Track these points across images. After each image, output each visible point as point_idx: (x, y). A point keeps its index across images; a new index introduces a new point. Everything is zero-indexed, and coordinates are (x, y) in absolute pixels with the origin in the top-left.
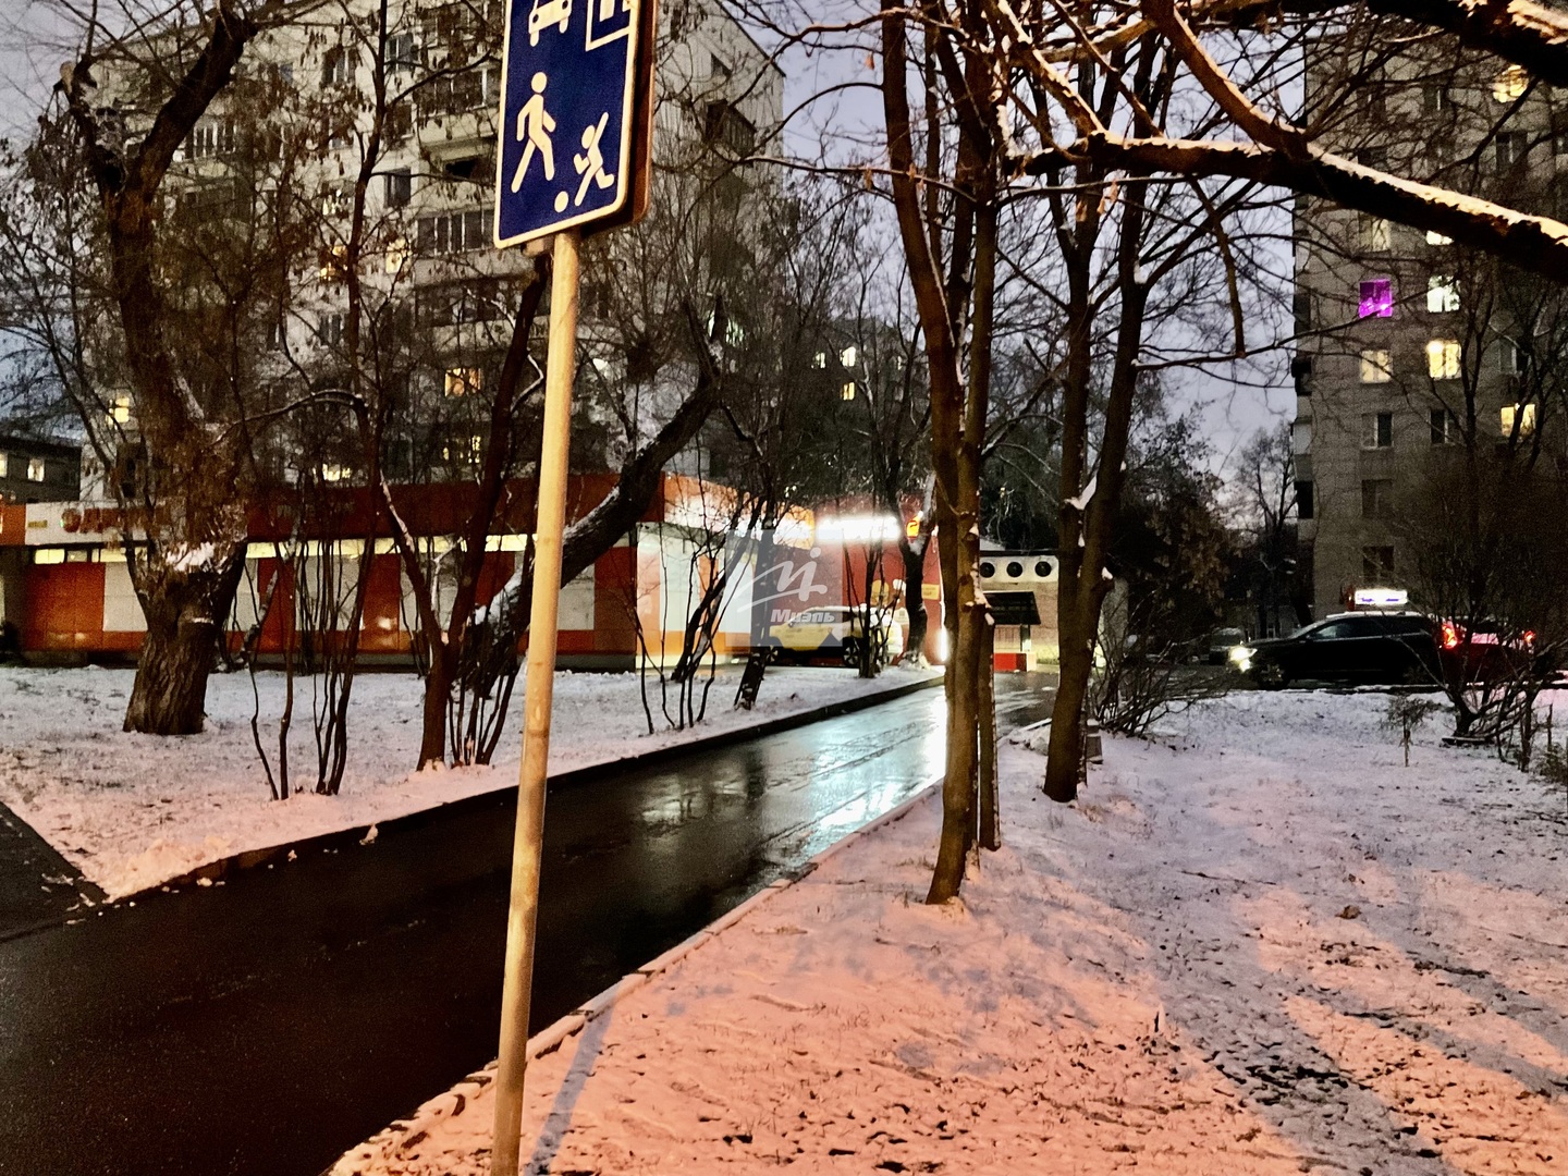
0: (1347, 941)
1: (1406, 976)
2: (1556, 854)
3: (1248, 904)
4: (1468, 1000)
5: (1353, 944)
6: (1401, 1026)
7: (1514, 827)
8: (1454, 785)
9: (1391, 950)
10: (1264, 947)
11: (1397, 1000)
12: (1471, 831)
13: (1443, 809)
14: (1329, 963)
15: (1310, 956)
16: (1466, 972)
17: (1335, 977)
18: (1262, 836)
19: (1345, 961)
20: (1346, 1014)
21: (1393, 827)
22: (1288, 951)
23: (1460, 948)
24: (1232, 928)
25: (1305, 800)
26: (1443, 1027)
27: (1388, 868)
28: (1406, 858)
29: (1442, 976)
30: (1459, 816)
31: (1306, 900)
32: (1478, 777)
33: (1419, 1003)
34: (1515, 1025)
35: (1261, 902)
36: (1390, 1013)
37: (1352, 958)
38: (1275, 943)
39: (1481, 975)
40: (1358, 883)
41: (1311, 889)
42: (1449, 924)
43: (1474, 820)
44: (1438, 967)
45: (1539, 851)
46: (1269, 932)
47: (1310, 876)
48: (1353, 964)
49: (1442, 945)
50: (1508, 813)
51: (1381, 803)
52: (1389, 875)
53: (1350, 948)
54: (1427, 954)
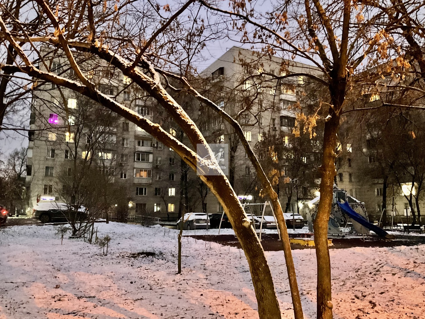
0: (58, 295)
1: (76, 301)
2: (103, 264)
3: (28, 289)
4: (93, 304)
5: (60, 295)
6: (79, 314)
7: (91, 258)
8: (75, 249)
9: (70, 295)
10: (36, 300)
11: (76, 308)
12: (82, 260)
13: (73, 256)
14: (55, 301)
15: (50, 301)
16: (90, 297)
17: (58, 305)
18: (27, 268)
19: (60, 300)
20: (64, 315)
21: (62, 262)
22: (43, 300)
23: (87, 291)
24: (25, 296)
25: (37, 257)
26: (89, 312)
27: (64, 273)
28: (67, 270)
29: (85, 299)
30: (78, 257)
31: (44, 285)
32: (79, 246)
33: (81, 307)
34: (105, 308)
35: (32, 288)
36: (75, 312)
37: (61, 299)
38: (39, 299)
39: (94, 297)
40: (57, 278)
41: (45, 282)
42: (83, 285)
43: (81, 258)
44: (83, 297)
45: (98, 264)
46: (37, 296)
47: (44, 278)
48: (62, 301)
49: (82, 291)
50: (89, 255)
51: (57, 256)
52: (64, 274)
53: (59, 296)
54: (80, 294)
